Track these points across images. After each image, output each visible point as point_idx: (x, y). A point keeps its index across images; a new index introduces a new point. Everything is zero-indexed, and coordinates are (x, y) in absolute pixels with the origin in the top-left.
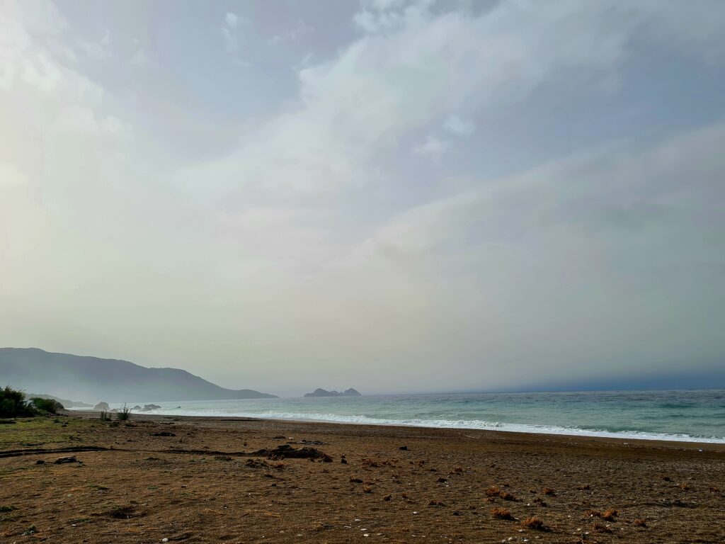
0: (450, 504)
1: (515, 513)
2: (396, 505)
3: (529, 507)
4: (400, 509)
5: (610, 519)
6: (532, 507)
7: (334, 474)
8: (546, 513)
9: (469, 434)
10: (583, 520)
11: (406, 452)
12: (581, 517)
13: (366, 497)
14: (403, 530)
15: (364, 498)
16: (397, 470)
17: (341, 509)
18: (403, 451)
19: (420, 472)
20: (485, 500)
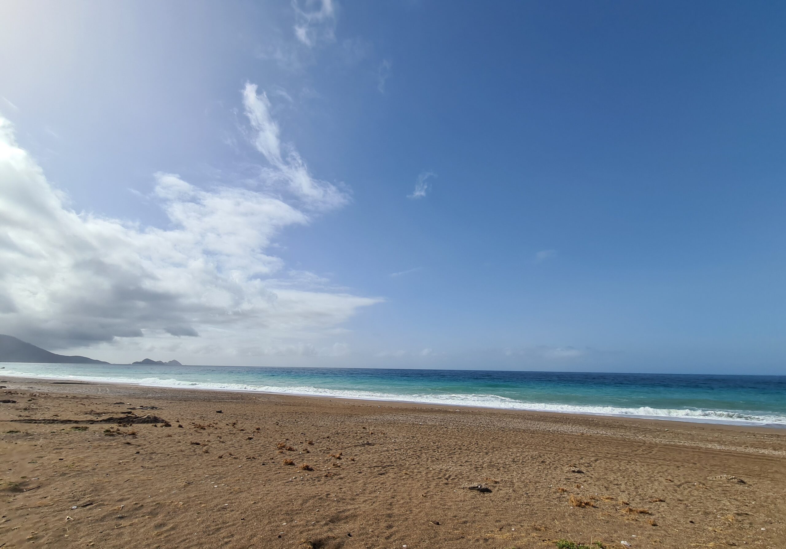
0: (258, 456)
1: (294, 460)
2: (227, 461)
3: (300, 454)
4: (230, 464)
5: (339, 458)
6: (302, 454)
7: (176, 438)
8: (309, 457)
9: (260, 398)
10: (327, 460)
11: (221, 414)
12: (326, 459)
13: (206, 457)
14: (236, 480)
15: (205, 458)
16: (219, 430)
17: (193, 468)
18: (219, 414)
19: (234, 432)
20: (277, 452)
